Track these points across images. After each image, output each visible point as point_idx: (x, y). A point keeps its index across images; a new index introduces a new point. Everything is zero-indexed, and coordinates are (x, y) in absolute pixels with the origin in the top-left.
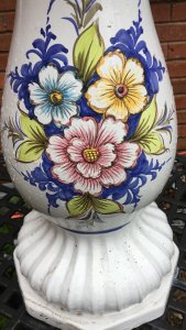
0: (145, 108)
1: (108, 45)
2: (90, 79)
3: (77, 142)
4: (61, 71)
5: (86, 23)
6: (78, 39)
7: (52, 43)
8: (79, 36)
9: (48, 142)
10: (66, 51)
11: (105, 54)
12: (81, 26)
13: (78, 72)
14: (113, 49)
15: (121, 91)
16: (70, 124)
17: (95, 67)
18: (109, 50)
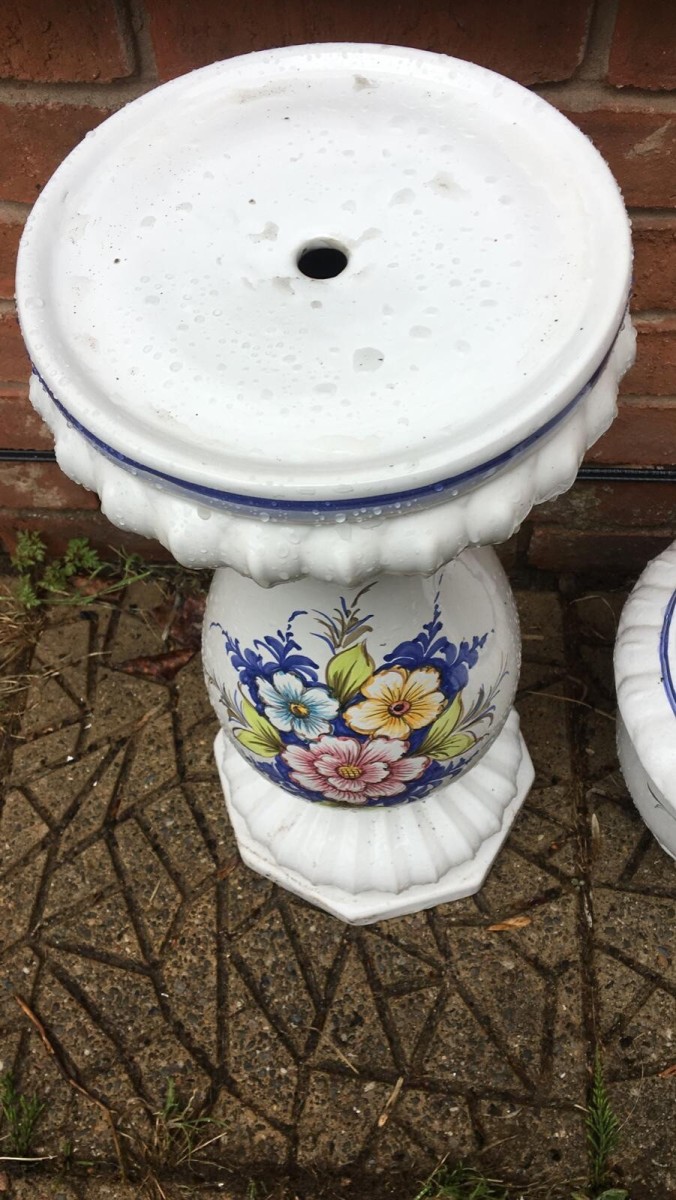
0: (438, 716)
1: (380, 662)
2: (350, 699)
3: (327, 758)
4: (307, 685)
5: (347, 643)
6: (333, 659)
7: (293, 652)
8: (336, 656)
9: (285, 749)
10: (316, 667)
11: (375, 673)
12: (339, 646)
13: (333, 690)
14: (386, 668)
15: (399, 708)
16: (319, 740)
17: (360, 688)
18: (381, 669)
